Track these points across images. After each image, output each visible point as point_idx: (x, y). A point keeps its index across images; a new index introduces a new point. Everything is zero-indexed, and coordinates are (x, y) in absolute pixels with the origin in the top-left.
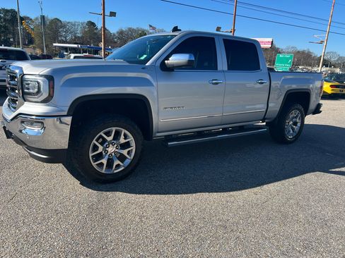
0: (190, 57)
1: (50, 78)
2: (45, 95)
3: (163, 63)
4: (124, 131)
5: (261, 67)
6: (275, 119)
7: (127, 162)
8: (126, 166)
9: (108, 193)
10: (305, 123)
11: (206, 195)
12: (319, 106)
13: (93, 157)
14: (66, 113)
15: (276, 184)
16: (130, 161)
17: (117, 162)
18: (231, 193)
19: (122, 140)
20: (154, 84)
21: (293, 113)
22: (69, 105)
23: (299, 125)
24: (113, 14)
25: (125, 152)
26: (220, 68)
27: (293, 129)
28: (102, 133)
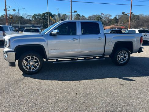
0: (58, 31)
1: (9, 40)
2: (8, 45)
3: (51, 33)
4: (35, 57)
5: (100, 32)
8: (36, 69)
12: (141, 48)
14: (13, 51)
16: (38, 68)
17: (33, 68)
19: (34, 60)
23: (127, 57)
25: (36, 64)
27: (123, 59)
28: (26, 58)
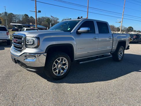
0: (88, 29)
1: (38, 38)
2: (36, 45)
4: (64, 58)
5: (110, 32)
6: (115, 52)
7: (65, 71)
8: (65, 72)
9: (61, 84)
10: (125, 53)
11: (99, 83)
12: (129, 46)
13: (54, 69)
14: (44, 52)
15: (123, 77)
16: (66, 70)
17: (62, 71)
18: (108, 81)
19: (64, 62)
20: (75, 39)
21: (121, 49)
22: (46, 49)
23: (122, 54)
24: (40, 12)
25: (64, 67)
26: (96, 33)
27: (120, 55)
28: (57, 60)
